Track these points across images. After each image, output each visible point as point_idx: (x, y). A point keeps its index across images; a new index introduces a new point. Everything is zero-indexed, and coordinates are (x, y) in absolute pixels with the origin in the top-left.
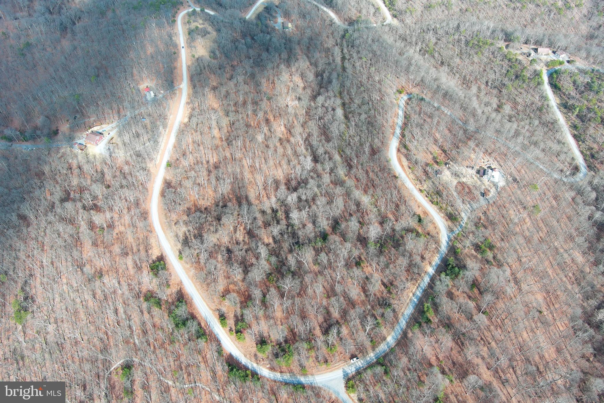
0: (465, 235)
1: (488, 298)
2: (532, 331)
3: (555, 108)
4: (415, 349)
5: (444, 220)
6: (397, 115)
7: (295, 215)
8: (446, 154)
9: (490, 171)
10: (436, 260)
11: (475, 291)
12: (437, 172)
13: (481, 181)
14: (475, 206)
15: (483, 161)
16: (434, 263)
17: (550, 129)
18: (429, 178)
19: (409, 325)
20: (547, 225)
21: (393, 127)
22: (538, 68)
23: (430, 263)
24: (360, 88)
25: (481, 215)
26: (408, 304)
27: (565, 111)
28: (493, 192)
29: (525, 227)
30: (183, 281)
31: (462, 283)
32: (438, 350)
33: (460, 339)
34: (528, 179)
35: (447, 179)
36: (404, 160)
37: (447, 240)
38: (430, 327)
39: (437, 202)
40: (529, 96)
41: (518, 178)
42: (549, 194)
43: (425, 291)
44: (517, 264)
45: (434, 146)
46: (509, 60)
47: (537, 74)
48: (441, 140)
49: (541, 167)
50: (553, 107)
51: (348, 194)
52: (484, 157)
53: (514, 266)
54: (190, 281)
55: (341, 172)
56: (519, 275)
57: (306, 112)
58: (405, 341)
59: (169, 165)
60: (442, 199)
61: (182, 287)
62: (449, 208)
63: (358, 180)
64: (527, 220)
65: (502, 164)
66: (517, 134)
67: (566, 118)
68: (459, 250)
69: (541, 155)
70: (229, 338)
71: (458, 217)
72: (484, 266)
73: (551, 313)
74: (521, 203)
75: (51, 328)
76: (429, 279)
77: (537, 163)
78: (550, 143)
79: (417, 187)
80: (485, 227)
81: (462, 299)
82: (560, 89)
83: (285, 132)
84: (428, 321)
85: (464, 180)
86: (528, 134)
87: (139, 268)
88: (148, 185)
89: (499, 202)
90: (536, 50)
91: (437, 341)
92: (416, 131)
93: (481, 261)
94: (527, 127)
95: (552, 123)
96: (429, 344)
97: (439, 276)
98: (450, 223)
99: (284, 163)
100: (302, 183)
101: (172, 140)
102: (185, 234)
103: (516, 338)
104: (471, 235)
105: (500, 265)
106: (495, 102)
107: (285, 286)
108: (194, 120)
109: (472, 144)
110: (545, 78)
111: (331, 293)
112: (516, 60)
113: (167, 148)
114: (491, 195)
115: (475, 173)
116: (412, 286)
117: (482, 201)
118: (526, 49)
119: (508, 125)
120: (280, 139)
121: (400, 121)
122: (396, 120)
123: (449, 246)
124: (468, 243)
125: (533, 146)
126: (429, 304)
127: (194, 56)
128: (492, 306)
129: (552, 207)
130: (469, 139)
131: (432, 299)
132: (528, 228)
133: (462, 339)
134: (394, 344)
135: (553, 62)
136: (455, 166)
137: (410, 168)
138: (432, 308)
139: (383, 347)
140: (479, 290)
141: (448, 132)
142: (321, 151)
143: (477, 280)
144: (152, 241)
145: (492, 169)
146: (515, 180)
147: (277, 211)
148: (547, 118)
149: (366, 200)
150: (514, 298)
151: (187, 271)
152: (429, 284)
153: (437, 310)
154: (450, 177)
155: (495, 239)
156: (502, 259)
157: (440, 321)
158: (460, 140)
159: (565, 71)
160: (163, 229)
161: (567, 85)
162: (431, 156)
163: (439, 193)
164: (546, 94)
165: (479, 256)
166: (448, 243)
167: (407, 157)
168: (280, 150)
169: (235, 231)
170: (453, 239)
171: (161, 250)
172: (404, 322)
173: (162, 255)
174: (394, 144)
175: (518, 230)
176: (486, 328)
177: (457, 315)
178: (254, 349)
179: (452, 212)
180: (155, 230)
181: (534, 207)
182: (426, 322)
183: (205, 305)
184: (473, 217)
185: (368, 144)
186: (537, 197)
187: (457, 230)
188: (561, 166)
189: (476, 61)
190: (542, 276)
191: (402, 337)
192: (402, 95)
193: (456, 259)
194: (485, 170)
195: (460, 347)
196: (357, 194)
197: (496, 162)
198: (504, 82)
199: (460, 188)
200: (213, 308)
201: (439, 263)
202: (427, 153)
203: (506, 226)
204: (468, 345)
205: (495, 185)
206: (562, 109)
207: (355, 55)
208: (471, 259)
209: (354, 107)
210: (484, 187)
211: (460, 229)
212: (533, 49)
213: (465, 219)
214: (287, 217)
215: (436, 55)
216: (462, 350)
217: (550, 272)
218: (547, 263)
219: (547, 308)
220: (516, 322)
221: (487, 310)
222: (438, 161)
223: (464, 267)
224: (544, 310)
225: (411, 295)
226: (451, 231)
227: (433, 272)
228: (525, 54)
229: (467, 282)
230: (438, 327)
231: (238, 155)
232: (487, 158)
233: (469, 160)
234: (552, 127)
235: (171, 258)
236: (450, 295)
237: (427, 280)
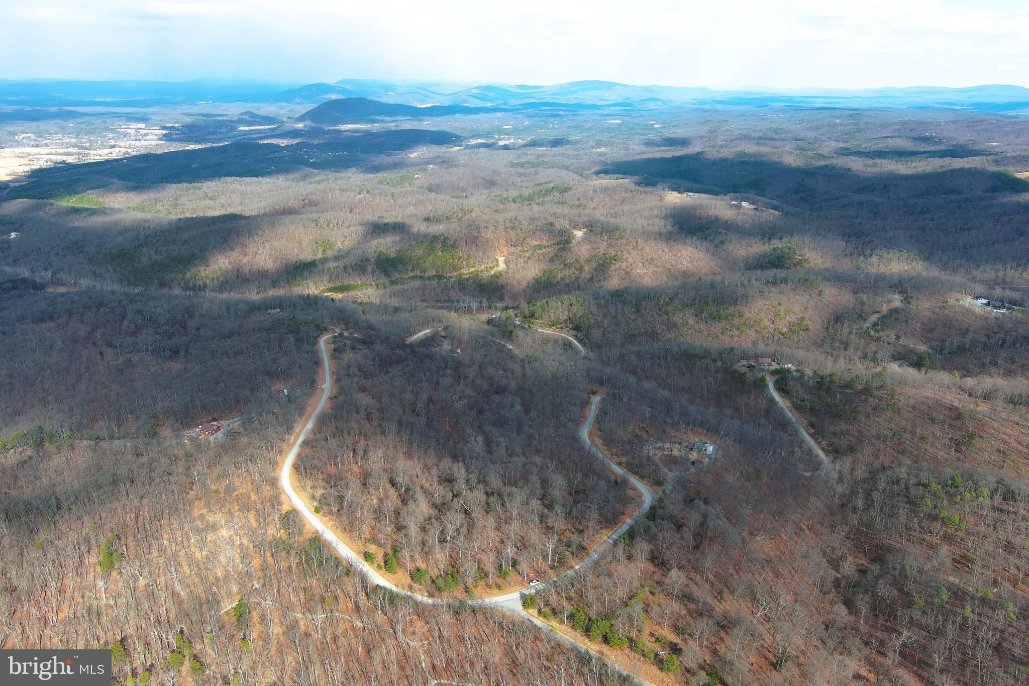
3: (787, 410)
5: (647, 486)
10: (638, 514)
12: (637, 447)
13: (691, 454)
14: (684, 473)
15: (692, 438)
16: (635, 516)
18: (627, 452)
19: (602, 557)
21: (584, 418)
23: (630, 516)
25: (692, 480)
26: (601, 543)
27: (798, 412)
28: (705, 461)
30: (320, 530)
35: (649, 452)
36: (598, 439)
37: (651, 499)
39: (638, 472)
47: (760, 380)
50: (783, 408)
52: (694, 436)
59: (305, 443)
60: (644, 468)
61: (318, 533)
62: (654, 476)
67: (801, 417)
68: (666, 505)
70: (376, 572)
71: (664, 481)
76: (628, 527)
79: (615, 461)
82: (788, 392)
85: (670, 453)
89: (714, 470)
90: (757, 362)
98: (654, 487)
102: (323, 495)
110: (771, 386)
112: (735, 371)
113: (304, 431)
114: (703, 464)
115: (683, 448)
116: (606, 532)
117: (693, 469)
118: (745, 363)
121: (593, 414)
122: (588, 413)
123: (654, 504)
127: (339, 364)
135: (778, 371)
136: (659, 442)
137: (605, 444)
139: (569, 573)
151: (325, 522)
152: (628, 531)
154: (653, 450)
159: (793, 378)
161: (794, 387)
162: (630, 436)
163: (639, 464)
164: (773, 397)
166: (652, 502)
167: (601, 436)
170: (658, 498)
171: (293, 507)
172: (596, 555)
173: (294, 510)
174: (585, 429)
178: (408, 580)
179: (657, 478)
180: (285, 492)
183: (347, 547)
192: (595, 395)
199: (665, 459)
200: (357, 550)
205: (709, 458)
206: (795, 410)
210: (694, 458)
212: (752, 361)
225: (605, 537)
226: (656, 493)
232: (698, 436)
233: (676, 438)
235: (304, 513)
237: (625, 527)
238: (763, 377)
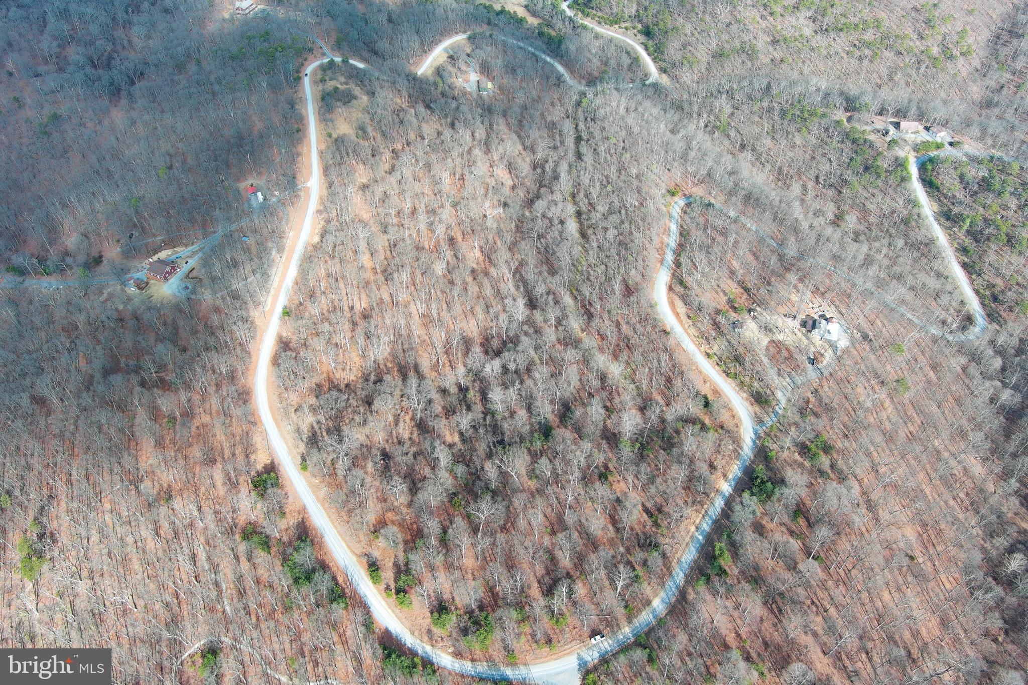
0: (783, 427)
1: (823, 532)
2: (899, 589)
3: (931, 219)
4: (699, 618)
5: (747, 404)
6: (667, 231)
7: (496, 396)
8: (749, 295)
9: (823, 322)
10: (735, 470)
11: (801, 523)
12: (734, 325)
13: (808, 339)
14: (799, 380)
15: (811, 305)
16: (731, 476)
17: (923, 254)
18: (721, 334)
19: (690, 580)
20: (920, 412)
21: (661, 251)
22: (901, 154)
23: (725, 476)
24: (605, 187)
25: (809, 395)
26: (687, 544)
27: (947, 224)
28: (829, 356)
29: (884, 415)
30: (308, 507)
31: (779, 507)
32: (739, 621)
33: (776, 602)
34: (887, 335)
35: (752, 335)
36: (679, 304)
37: (753, 436)
38: (725, 583)
39: (736, 374)
40: (888, 199)
41: (870, 333)
42: (923, 361)
43: (716, 522)
44: (872, 476)
45: (730, 282)
46: (854, 141)
47: (900, 164)
48: (741, 271)
49: (909, 316)
50: (927, 217)
51: (586, 361)
52: (814, 300)
53: (866, 480)
54: (319, 506)
55: (575, 324)
56: (874, 496)
57: (517, 226)
58: (683, 607)
59: (287, 312)
60: (744, 369)
61: (306, 516)
62: (756, 384)
63: (602, 337)
64: (887, 403)
65: (844, 311)
66: (868, 261)
67: (950, 235)
68: (773, 453)
69: (909, 296)
70: (384, 603)
71: (771, 398)
72: (816, 480)
73: (931, 559)
74: (877, 376)
75: (82, 587)
76: (722, 503)
77: (903, 309)
78: (922, 277)
79: (702, 348)
80: (816, 415)
81: (779, 536)
82: (938, 189)
83: (481, 259)
84: (722, 572)
85: (780, 337)
86: (886, 262)
87: (233, 485)
88: (251, 347)
89: (839, 373)
90: (897, 125)
91: (737, 606)
92: (700, 257)
93: (811, 472)
94: (884, 251)
95: (926, 245)
96: (724, 611)
97: (740, 496)
98: (757, 409)
99: (479, 309)
100: (509, 343)
101: (293, 272)
102: (312, 427)
103: (871, 600)
104: (793, 429)
105: (842, 478)
106: (830, 210)
107: (480, 515)
108: (330, 239)
109: (792, 277)
110: (914, 171)
111: (557, 525)
112: (865, 141)
113: (284, 286)
114: (825, 363)
115: (798, 327)
116: (694, 514)
117: (811, 373)
118: (880, 123)
119: (853, 247)
120: (473, 271)
121: (672, 241)
122: (666, 239)
123: (756, 447)
124: (787, 442)
125: (894, 281)
126: (723, 545)
127: (330, 136)
128: (829, 547)
129: (929, 382)
130: (788, 270)
131: (728, 536)
132: (888, 418)
133: (781, 604)
134: (664, 613)
135: (926, 145)
136: (765, 314)
137: (689, 317)
138: (729, 551)
139: (645, 618)
140: (808, 520)
141: (752, 258)
142: (540, 289)
143: (804, 504)
144: (257, 440)
145: (826, 320)
146: (865, 337)
147: (467, 389)
148: (918, 236)
149: (616, 370)
150: (866, 534)
151: (315, 489)
152: (723, 510)
153: (737, 554)
154: (757, 333)
155: (832, 435)
156: (844, 468)
157: (742, 572)
158: (773, 272)
159: (946, 160)
160: (275, 420)
161: (949, 181)
162: (725, 298)
163: (738, 359)
164: (916, 196)
165: (807, 464)
166: (754, 442)
167: (684, 299)
168: (473, 289)
169: (397, 422)
170: (762, 435)
171: (270, 455)
172: (681, 575)
173: (272, 462)
174: (663, 278)
175: (872, 420)
176: (820, 584)
177: (770, 563)
178: (426, 621)
179: (761, 390)
180: (261, 421)
181: (898, 381)
182: (717, 574)
183: (345, 546)
184: (796, 398)
185: (619, 279)
186: (904, 365)
187: (769, 421)
188: (943, 315)
189: (798, 143)
190: (913, 496)
191: (677, 600)
192: (676, 198)
193: (769, 468)
194: (814, 322)
195: (776, 617)
196: (601, 360)
197: (833, 308)
198: (845, 177)
199: (773, 350)
200: (358, 552)
201: (739, 475)
202: (717, 293)
203: (852, 413)
204: (789, 612)
205: (833, 345)
206: (943, 220)
207: (597, 133)
208: (793, 469)
209: (596, 217)
210: (813, 349)
211: (775, 419)
212: (891, 123)
213: (783, 402)
214: (485, 399)
215: (733, 133)
216: (780, 621)
217: (928, 490)
218: (921, 476)
219: (924, 551)
220: (871, 574)
221: (822, 555)
222: (736, 305)
223: (782, 482)
224: (917, 553)
225: (693, 529)
226: (760, 422)
227: (730, 490)
228: (879, 132)
229: (786, 506)
230: (739, 582)
231: (403, 296)
232: (818, 300)
233: (788, 304)
234: (925, 251)
235: (287, 468)
236: (759, 529)
237: (719, 503)
238: (906, 159)
